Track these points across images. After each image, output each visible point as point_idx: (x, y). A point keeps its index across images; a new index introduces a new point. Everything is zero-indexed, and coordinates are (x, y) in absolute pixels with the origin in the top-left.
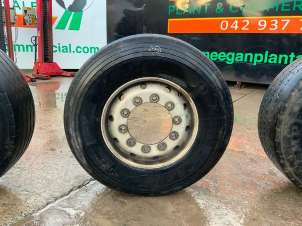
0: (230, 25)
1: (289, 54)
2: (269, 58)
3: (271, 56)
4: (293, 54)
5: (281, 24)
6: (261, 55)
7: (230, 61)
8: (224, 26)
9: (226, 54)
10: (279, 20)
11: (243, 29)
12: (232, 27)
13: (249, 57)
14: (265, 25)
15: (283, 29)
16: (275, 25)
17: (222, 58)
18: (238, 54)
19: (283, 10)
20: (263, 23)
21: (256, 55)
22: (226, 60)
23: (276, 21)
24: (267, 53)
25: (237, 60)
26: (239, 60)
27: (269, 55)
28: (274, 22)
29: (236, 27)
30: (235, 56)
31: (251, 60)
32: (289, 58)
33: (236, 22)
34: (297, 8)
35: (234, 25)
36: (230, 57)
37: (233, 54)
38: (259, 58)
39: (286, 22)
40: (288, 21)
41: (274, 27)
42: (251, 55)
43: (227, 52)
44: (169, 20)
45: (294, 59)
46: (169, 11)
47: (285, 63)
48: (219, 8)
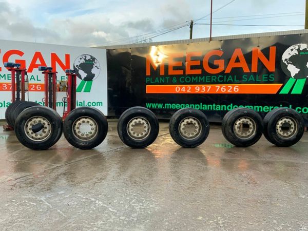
0: (181, 89)
1: (212, 104)
2: (202, 107)
4: (214, 104)
5: (207, 89)
6: (199, 105)
8: (178, 90)
10: (206, 87)
11: (188, 91)
14: (199, 89)
15: (208, 91)
16: (204, 89)
18: (186, 105)
19: (207, 81)
20: (197, 88)
21: (196, 105)
22: (180, 108)
23: (204, 87)
24: (201, 104)
27: (203, 105)
29: (184, 90)
32: (213, 107)
33: (184, 87)
34: (213, 81)
36: (182, 106)
37: (184, 105)
38: (197, 107)
40: (210, 87)
42: (193, 105)
43: (180, 104)
44: (147, 86)
45: (215, 107)
46: (147, 81)
47: (211, 109)
48: (174, 80)
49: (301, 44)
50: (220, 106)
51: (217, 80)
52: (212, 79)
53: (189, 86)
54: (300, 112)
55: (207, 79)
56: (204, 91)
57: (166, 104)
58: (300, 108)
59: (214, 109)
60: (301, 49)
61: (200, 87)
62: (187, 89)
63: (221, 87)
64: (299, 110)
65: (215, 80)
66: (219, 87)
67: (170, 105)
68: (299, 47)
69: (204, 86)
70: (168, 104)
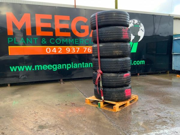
0: (51, 50)
1: (82, 63)
2: (73, 66)
3: (74, 64)
4: (83, 63)
5: (76, 50)
7: (55, 69)
8: (48, 51)
9: (52, 65)
10: (75, 48)
11: (59, 52)
12: (53, 51)
13: (64, 66)
14: (69, 50)
15: (77, 52)
16: (74, 50)
17: (50, 68)
18: (58, 65)
19: (76, 43)
20: (68, 49)
21: (68, 65)
22: (53, 69)
24: (72, 63)
25: (58, 68)
26: (59, 68)
28: (73, 49)
29: (55, 51)
30: (57, 66)
31: (66, 68)
32: (82, 65)
33: (55, 48)
35: (54, 50)
36: (55, 67)
37: (56, 65)
38: (69, 66)
39: (78, 49)
40: (79, 48)
41: (73, 51)
42: (65, 65)
44: (9, 47)
45: (84, 65)
46: (9, 41)
47: (81, 67)
48: (44, 41)
49: (135, 20)
50: (87, 64)
51: (84, 42)
52: (80, 42)
53: (60, 48)
54: (136, 64)
55: (76, 41)
56: (74, 52)
57: (36, 66)
58: (136, 62)
59: (83, 67)
60: (135, 23)
61: (70, 48)
62: (57, 50)
63: (87, 48)
64: (135, 63)
65: (82, 42)
66: (86, 48)
67: (41, 66)
68: (134, 21)
69: (73, 48)
70: (38, 66)
